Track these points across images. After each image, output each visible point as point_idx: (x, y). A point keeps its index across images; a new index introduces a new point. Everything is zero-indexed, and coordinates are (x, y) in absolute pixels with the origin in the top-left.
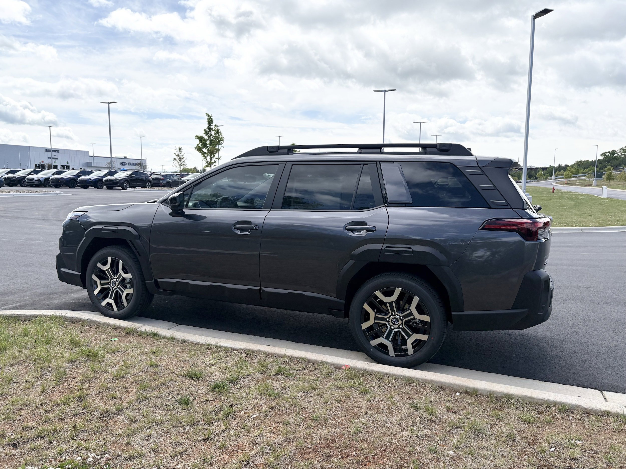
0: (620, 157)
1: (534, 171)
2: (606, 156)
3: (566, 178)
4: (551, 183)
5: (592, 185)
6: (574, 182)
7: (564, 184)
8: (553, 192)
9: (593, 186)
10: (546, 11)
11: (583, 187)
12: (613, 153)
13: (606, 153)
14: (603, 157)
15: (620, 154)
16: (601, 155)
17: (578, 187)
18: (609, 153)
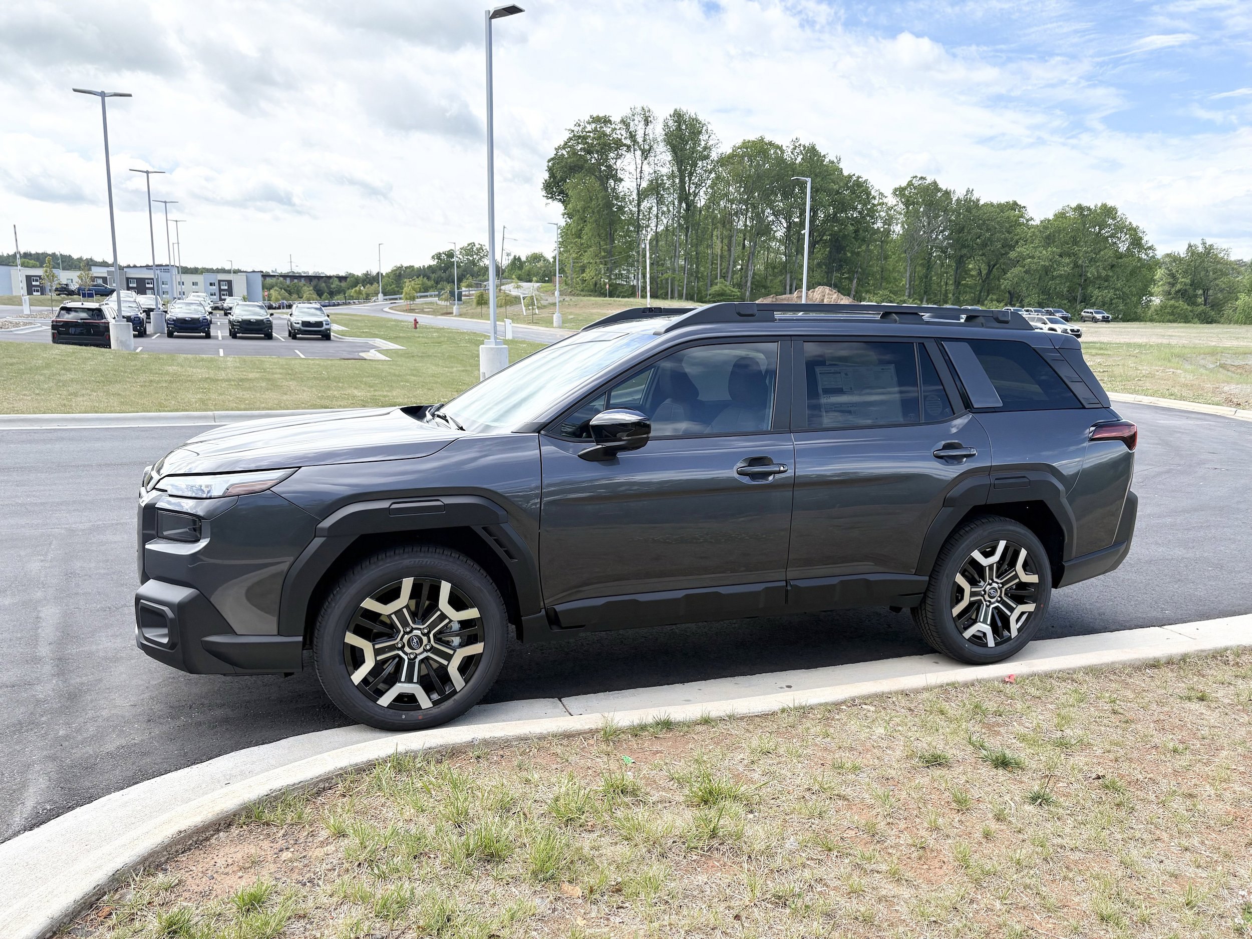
0: (462, 262)
1: (325, 282)
2: (441, 259)
3: (407, 299)
4: (382, 307)
5: (452, 313)
6: (421, 307)
7: (403, 311)
8: (416, 328)
9: (455, 316)
10: (513, 10)
11: (439, 317)
12: (450, 255)
13: (440, 254)
14: (436, 261)
15: (461, 257)
16: (433, 257)
17: (430, 316)
18: (445, 254)
